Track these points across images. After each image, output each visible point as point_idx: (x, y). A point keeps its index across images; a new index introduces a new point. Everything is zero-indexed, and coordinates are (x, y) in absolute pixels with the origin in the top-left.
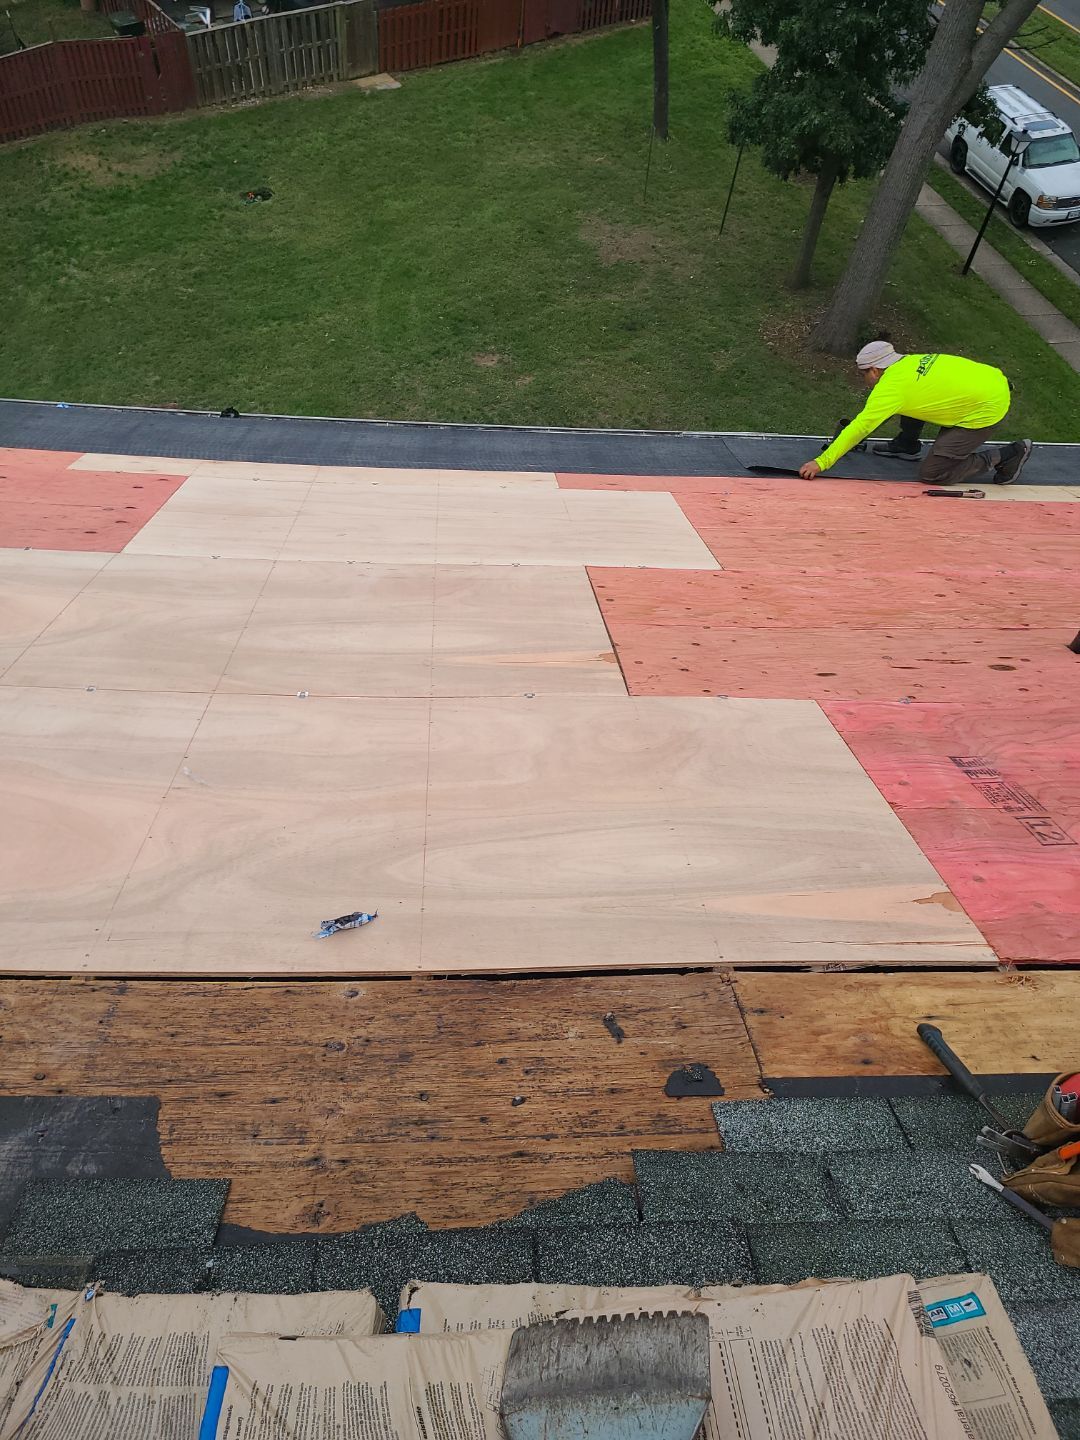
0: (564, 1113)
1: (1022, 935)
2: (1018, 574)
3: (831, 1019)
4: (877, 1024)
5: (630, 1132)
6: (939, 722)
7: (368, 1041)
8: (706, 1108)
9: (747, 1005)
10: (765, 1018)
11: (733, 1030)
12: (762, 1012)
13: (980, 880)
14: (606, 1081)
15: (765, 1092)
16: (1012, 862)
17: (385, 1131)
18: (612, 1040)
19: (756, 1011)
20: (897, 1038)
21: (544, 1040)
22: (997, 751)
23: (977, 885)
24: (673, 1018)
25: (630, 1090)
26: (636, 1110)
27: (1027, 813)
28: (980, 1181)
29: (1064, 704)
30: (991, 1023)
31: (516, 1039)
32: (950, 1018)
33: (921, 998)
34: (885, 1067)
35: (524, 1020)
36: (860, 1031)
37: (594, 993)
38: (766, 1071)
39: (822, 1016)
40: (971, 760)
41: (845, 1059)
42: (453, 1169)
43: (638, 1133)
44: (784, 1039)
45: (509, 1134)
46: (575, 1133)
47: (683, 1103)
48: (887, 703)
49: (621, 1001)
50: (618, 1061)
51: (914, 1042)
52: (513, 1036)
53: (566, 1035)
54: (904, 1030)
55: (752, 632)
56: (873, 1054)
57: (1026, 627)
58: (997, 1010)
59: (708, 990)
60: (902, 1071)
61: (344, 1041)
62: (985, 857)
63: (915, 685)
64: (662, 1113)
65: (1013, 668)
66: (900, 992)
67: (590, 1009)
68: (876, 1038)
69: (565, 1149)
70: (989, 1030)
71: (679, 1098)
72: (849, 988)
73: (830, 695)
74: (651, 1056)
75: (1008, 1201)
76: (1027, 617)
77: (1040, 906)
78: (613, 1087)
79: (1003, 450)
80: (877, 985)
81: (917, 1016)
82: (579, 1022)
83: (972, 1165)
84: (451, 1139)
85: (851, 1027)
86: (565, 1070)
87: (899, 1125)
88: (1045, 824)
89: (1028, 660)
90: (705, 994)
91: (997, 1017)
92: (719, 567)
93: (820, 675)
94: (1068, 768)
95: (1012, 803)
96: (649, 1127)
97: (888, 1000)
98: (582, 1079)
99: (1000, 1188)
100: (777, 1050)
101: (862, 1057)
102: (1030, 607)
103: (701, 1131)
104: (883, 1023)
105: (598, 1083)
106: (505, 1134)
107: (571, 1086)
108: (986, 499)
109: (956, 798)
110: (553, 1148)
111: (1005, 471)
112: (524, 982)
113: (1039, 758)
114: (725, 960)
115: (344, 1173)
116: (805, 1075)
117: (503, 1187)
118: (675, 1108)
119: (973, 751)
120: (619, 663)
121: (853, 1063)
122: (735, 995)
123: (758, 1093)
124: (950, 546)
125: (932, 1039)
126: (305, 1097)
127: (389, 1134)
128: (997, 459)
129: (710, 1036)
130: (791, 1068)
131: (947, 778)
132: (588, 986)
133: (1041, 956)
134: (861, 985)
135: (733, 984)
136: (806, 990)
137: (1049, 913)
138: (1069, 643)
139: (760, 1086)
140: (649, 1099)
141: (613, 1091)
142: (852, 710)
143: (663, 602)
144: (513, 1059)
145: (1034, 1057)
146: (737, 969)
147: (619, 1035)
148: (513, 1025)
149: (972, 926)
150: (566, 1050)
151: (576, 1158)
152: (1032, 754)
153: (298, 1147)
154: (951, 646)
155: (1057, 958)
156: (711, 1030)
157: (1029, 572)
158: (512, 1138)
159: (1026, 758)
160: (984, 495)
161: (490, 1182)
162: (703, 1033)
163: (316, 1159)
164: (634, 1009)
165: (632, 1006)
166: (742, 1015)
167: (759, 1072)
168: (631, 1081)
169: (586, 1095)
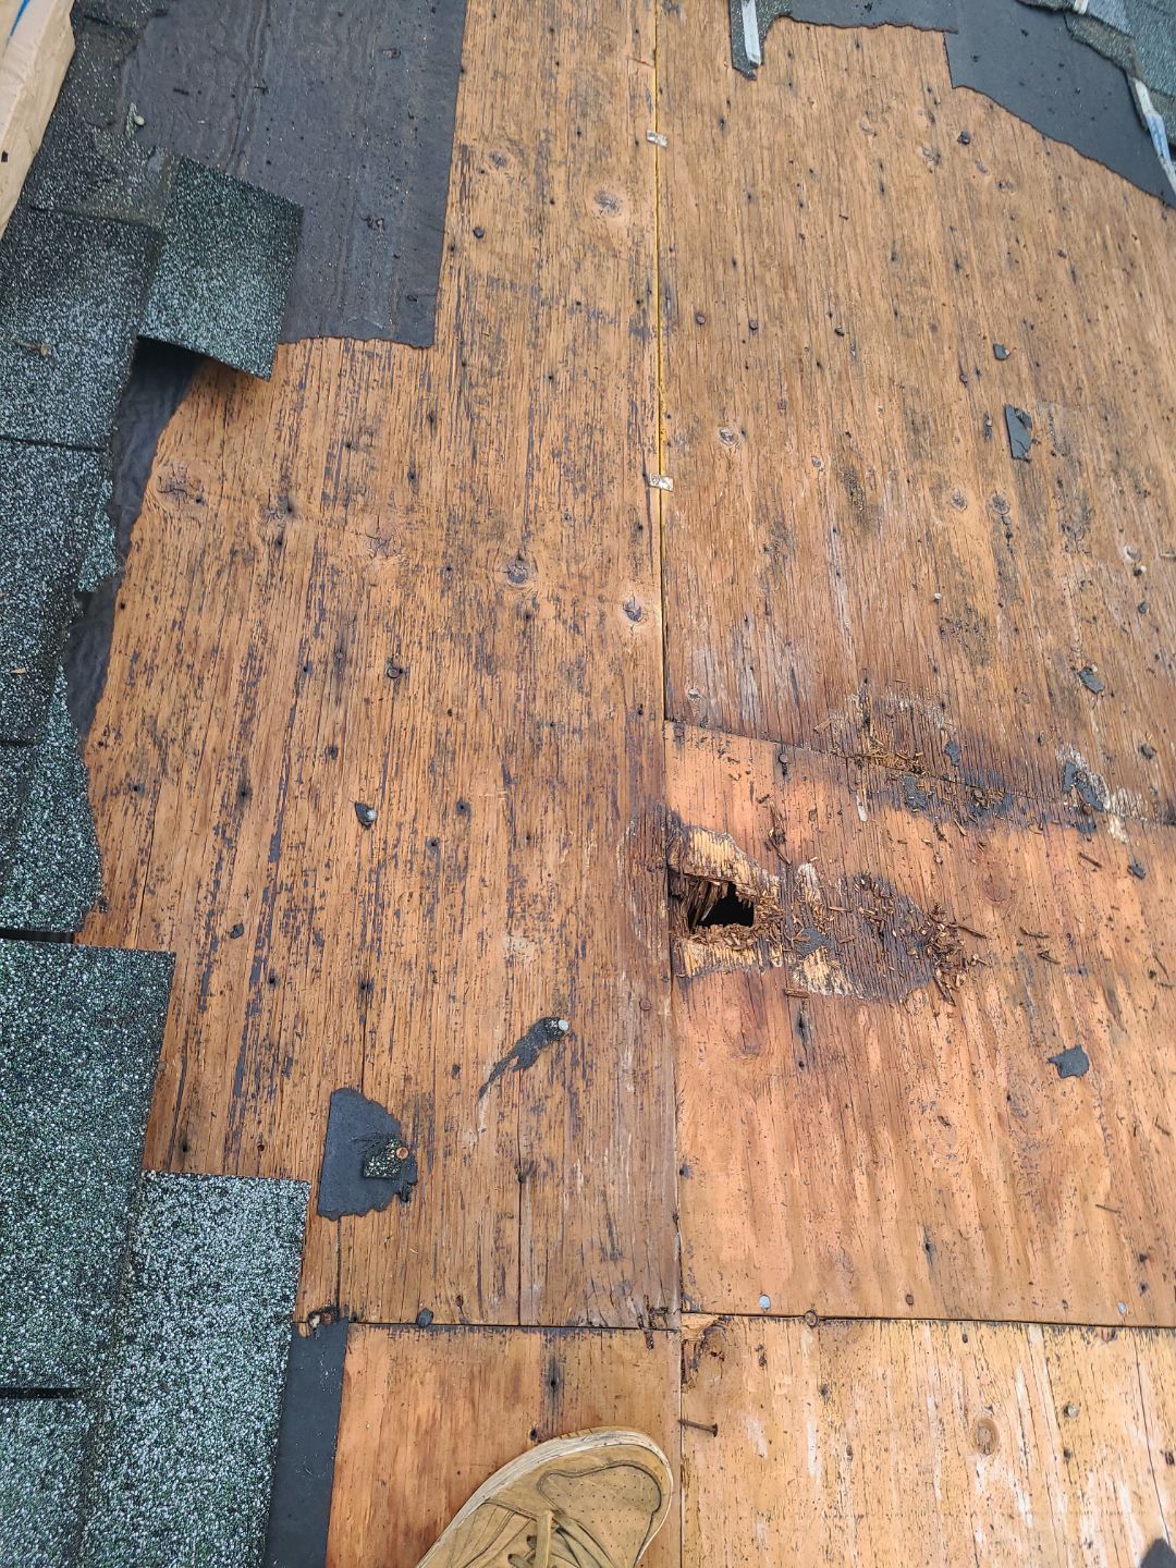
0: (327, 886)
5: (259, 993)
7: (528, 617)
8: (293, 1167)
9: (577, 1349)
10: (534, 1385)
12: (552, 1383)
14: (395, 984)
15: (311, 1316)
17: (328, 605)
19: (555, 1368)
21: (510, 892)
24: (550, 1160)
25: (363, 1021)
26: (312, 1019)
35: (563, 867)
38: (373, 1336)
42: (234, 687)
43: (253, 1009)
45: (293, 783)
46: (276, 893)
47: (312, 1119)
49: (603, 1063)
52: (523, 839)
53: (520, 932)
61: (529, 584)
67: (585, 994)
69: (241, 868)
71: (328, 1115)
74: (446, 1085)
78: (377, 988)
82: (550, 966)
84: (298, 694)
86: (431, 911)
96: (263, 1034)
98: (408, 933)
103: (231, 1140)
105: (387, 962)
106: (294, 776)
107: (390, 912)
110: (250, 847)
115: (258, 541)
117: (178, 751)
122: (610, 1327)
123: (312, 1299)
126: (417, 517)
127: (323, 611)
129: (490, 1231)
132: (645, 1005)
135: (641, 1334)
140: (334, 1053)
141: (365, 987)
144: (468, 826)
148: (552, 846)
150: (481, 924)
151: (217, 883)
153: (318, 492)
156: (509, 1239)
158: (284, 785)
161: (193, 733)
162: (501, 1218)
163: (290, 510)
164: (581, 1085)
165: (589, 1082)
166: (545, 1328)
167: (374, 1318)
168: (385, 1027)
169: (363, 935)
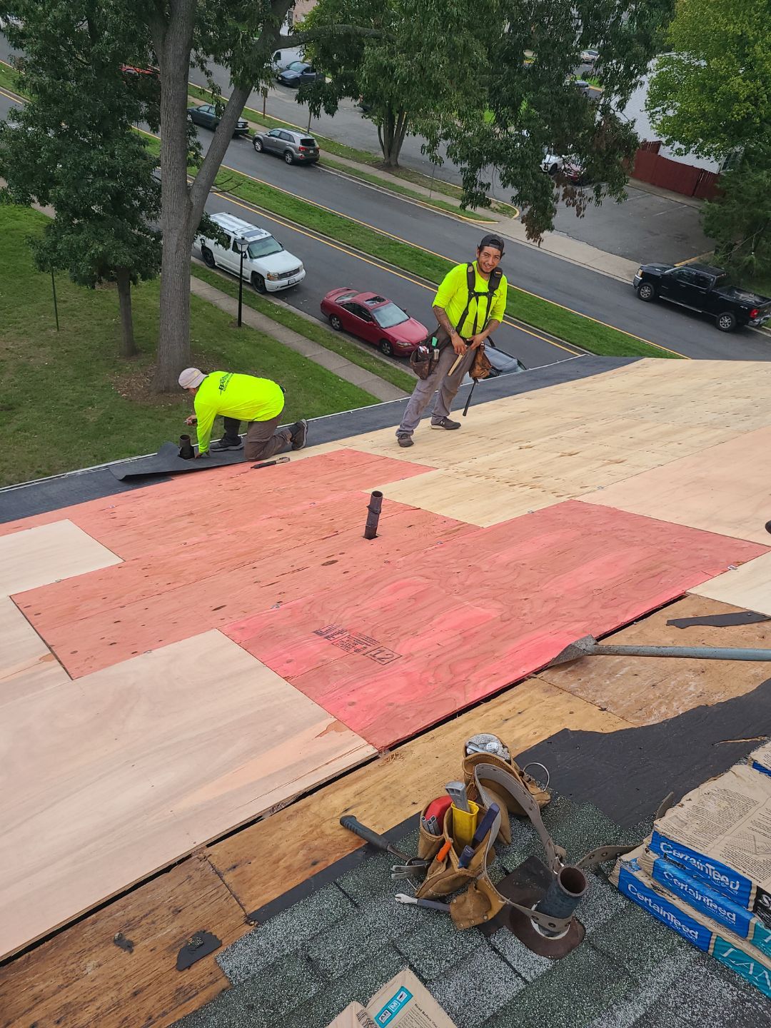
1: (386, 728)
2: (323, 501)
3: (284, 845)
4: (315, 833)
5: (157, 1018)
6: (301, 612)
8: (212, 962)
9: (221, 868)
10: (238, 870)
11: (218, 892)
12: (234, 867)
13: (353, 704)
14: (128, 989)
15: (251, 925)
16: (369, 684)
18: (125, 953)
19: (230, 869)
20: (330, 835)
21: (67, 987)
22: (341, 616)
23: (352, 708)
24: (169, 909)
25: (149, 985)
26: (158, 998)
27: (369, 649)
28: (404, 904)
29: (371, 573)
30: (383, 794)
31: (42, 1001)
32: (359, 804)
33: (337, 800)
34: (327, 860)
35: (44, 981)
36: (304, 844)
37: (100, 925)
38: (247, 909)
39: (277, 847)
40: (327, 628)
41: (300, 869)
43: (164, 1014)
44: (255, 878)
47: (194, 970)
48: (265, 612)
49: (125, 919)
50: (134, 967)
51: (341, 832)
52: (38, 999)
53: (85, 972)
54: (332, 828)
55: (158, 598)
56: (317, 855)
57: (337, 533)
58: (385, 784)
59: (191, 873)
60: (339, 857)
62: (352, 688)
63: (280, 594)
64: (179, 986)
65: (337, 561)
66: (324, 803)
67: (100, 939)
68: (316, 843)
70: (384, 799)
71: (189, 967)
72: (290, 818)
73: (226, 621)
74: (159, 948)
75: (423, 908)
76: (337, 526)
77: (391, 704)
78: (134, 991)
79: (291, 429)
80: (308, 806)
81: (338, 814)
82: (94, 955)
83: (397, 896)
85: (299, 844)
86: (91, 1001)
87: (346, 895)
88: (381, 651)
89: (343, 553)
90: (190, 877)
91: (386, 788)
92: (122, 561)
93: (215, 610)
94: (385, 611)
95: (359, 646)
96: (171, 1005)
97: (318, 813)
98: (106, 1000)
99: (415, 901)
100: (253, 889)
101: (311, 861)
102: (335, 520)
103: (212, 983)
104: (318, 830)
105: (121, 996)
107: (99, 1011)
108: (291, 460)
109: (326, 657)
111: (297, 443)
112: (38, 949)
113: (366, 611)
114: (198, 844)
116: (276, 896)
118: (186, 978)
119: (327, 622)
120: (57, 658)
121: (306, 869)
122: (212, 865)
123: (247, 929)
124: (278, 496)
125: (350, 824)
128: (290, 436)
129: (201, 907)
130: (265, 897)
131: (316, 647)
132: (94, 922)
133: (401, 735)
134: (297, 811)
135: (208, 859)
136: (261, 834)
137: (398, 706)
138: (363, 534)
139: (246, 922)
140: (166, 983)
141: (135, 994)
142: (242, 626)
143: (82, 601)
144: (42, 1019)
145: (414, 803)
146: (208, 846)
147: (129, 946)
148: (36, 990)
149: (356, 736)
150: (87, 984)
152: (362, 610)
154: (295, 561)
155: (410, 733)
156: (201, 901)
157: (329, 499)
159: (358, 615)
160: (289, 459)
162: (195, 907)
164: (137, 919)
165: (134, 918)
166: (221, 878)
167: (243, 913)
168: (149, 977)
169: (114, 1010)
